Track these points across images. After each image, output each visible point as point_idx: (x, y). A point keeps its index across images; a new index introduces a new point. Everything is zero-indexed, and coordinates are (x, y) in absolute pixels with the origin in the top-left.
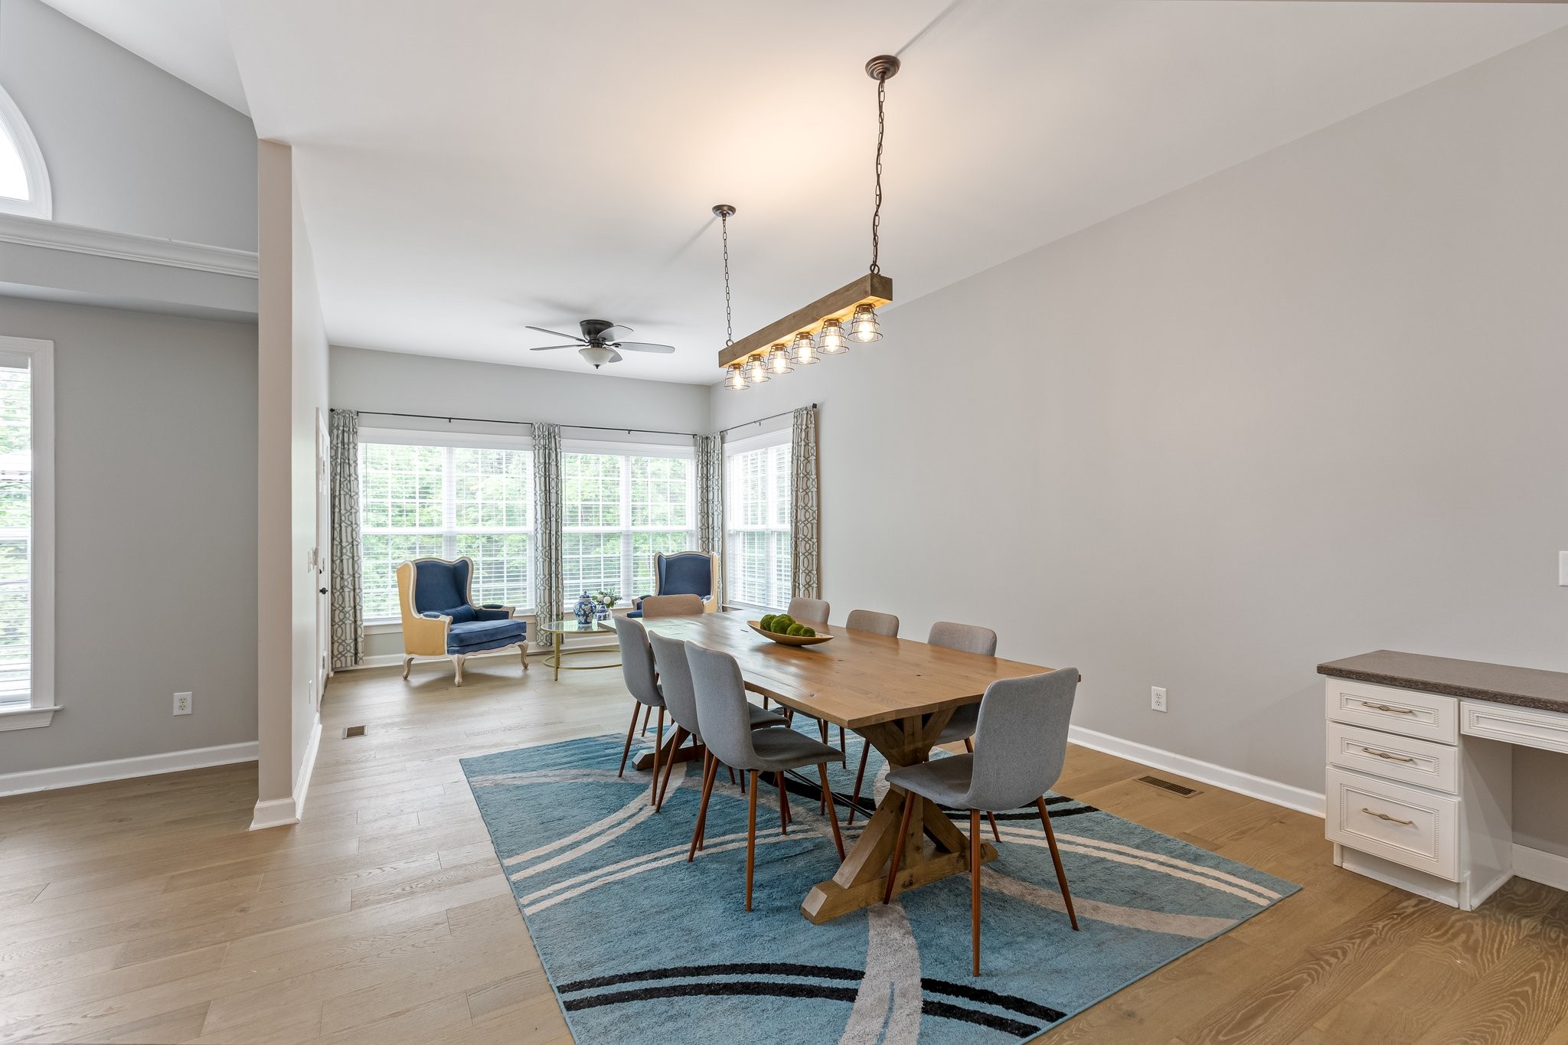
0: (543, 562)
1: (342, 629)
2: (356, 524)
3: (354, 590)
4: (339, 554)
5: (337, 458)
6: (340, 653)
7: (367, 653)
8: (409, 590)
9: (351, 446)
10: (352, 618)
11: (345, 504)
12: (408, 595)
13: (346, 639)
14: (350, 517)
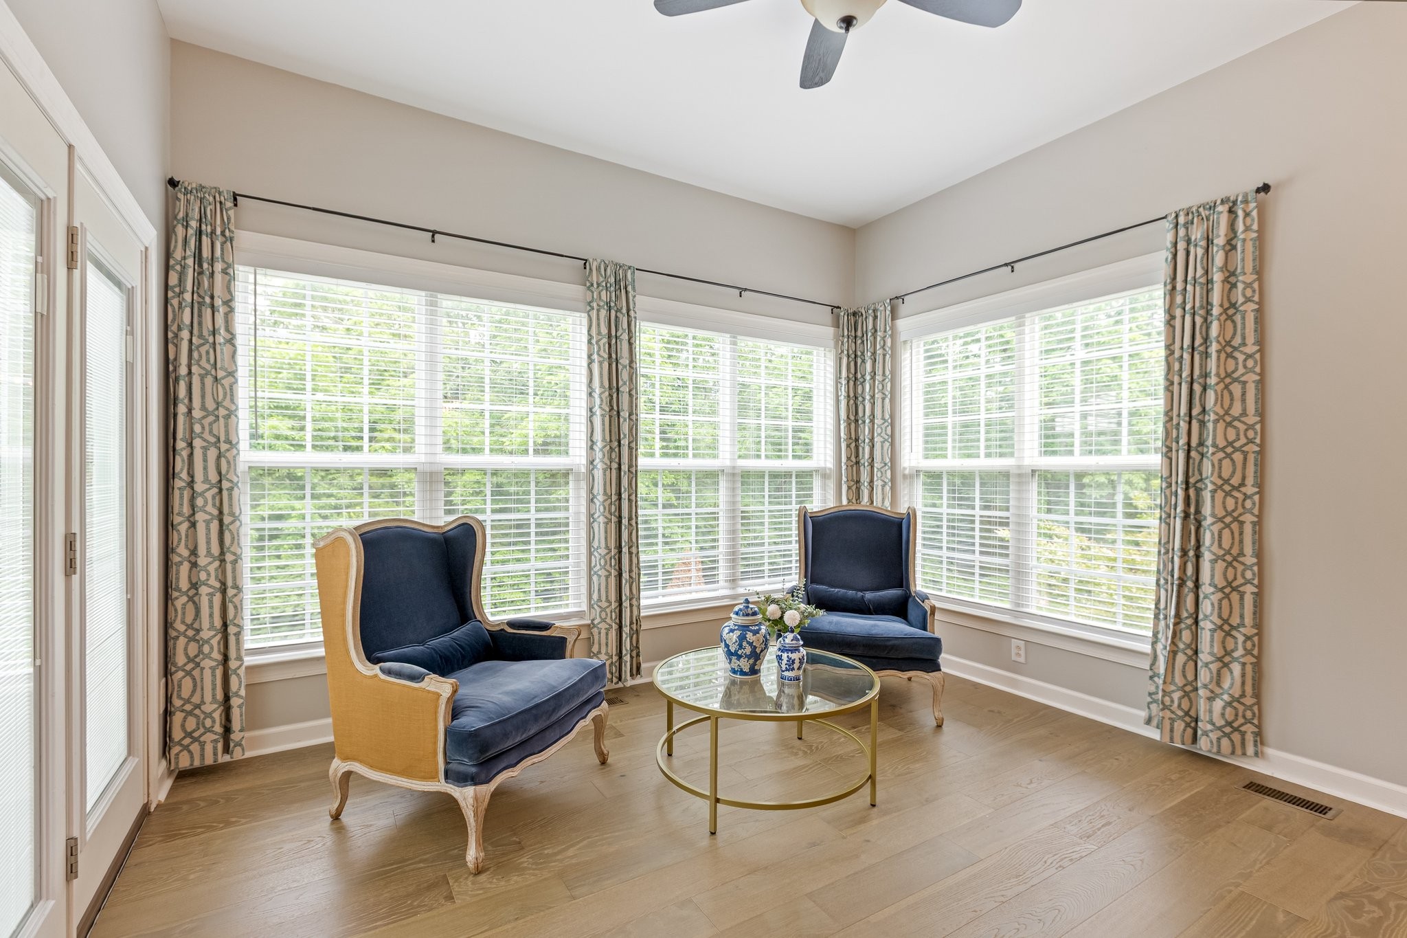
0: (606, 523)
1: (194, 679)
2: (228, 441)
3: (224, 591)
4: (186, 510)
5: (181, 293)
6: (189, 734)
7: (253, 723)
8: (344, 603)
9: (219, 266)
10: (217, 655)
11: (203, 397)
12: (344, 615)
13: (203, 702)
14: (215, 426)
